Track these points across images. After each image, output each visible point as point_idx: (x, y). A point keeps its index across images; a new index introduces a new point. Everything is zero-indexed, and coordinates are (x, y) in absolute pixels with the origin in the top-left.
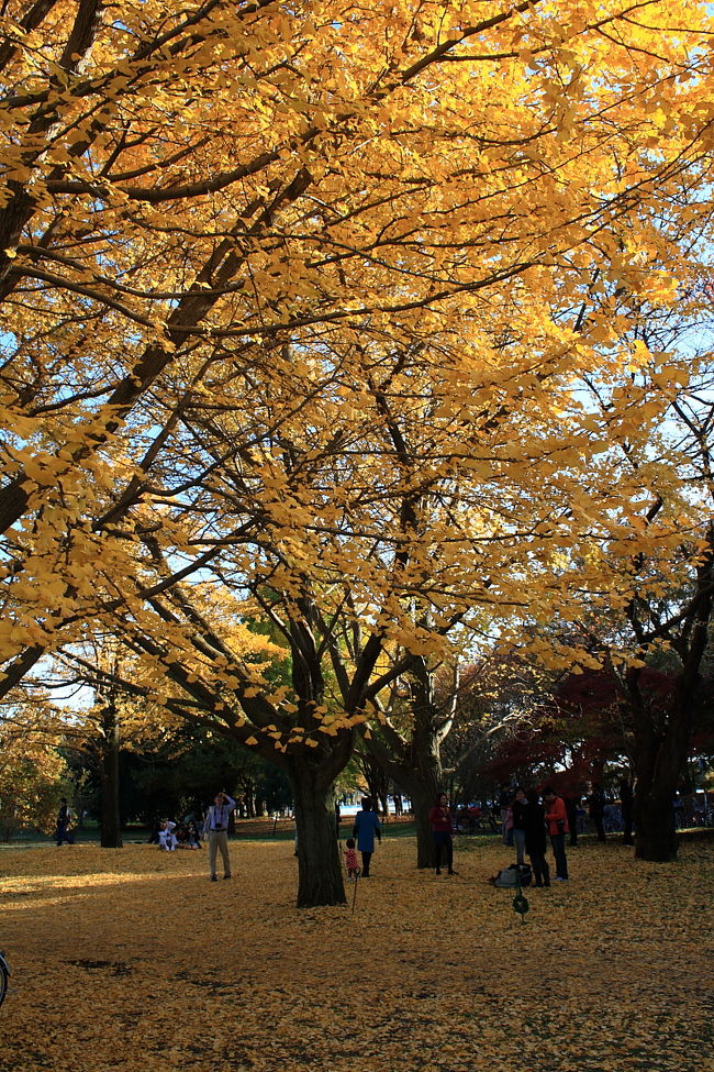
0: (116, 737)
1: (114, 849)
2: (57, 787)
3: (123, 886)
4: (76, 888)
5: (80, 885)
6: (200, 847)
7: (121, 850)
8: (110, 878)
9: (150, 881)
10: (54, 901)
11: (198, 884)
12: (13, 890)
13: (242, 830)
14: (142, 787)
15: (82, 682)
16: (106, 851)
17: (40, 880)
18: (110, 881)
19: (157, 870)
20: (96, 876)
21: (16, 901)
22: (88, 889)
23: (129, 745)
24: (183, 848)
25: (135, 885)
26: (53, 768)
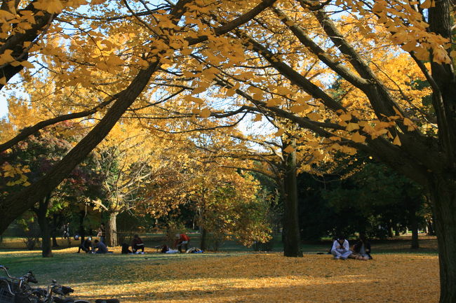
0: (294, 160)
1: (294, 258)
2: (252, 206)
3: (293, 288)
4: (253, 289)
5: (257, 287)
6: (371, 258)
7: (300, 259)
8: (283, 282)
9: (316, 285)
10: (231, 299)
11: (357, 290)
12: (201, 289)
13: (427, 246)
14: (332, 205)
15: (246, 110)
16: (287, 259)
17: (225, 281)
18: (282, 285)
19: (327, 277)
20: (272, 279)
21: (201, 297)
22: (263, 290)
23: (307, 168)
24: (354, 258)
25: (303, 288)
26: (250, 189)
